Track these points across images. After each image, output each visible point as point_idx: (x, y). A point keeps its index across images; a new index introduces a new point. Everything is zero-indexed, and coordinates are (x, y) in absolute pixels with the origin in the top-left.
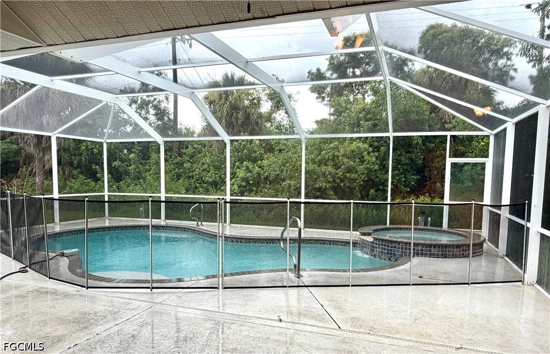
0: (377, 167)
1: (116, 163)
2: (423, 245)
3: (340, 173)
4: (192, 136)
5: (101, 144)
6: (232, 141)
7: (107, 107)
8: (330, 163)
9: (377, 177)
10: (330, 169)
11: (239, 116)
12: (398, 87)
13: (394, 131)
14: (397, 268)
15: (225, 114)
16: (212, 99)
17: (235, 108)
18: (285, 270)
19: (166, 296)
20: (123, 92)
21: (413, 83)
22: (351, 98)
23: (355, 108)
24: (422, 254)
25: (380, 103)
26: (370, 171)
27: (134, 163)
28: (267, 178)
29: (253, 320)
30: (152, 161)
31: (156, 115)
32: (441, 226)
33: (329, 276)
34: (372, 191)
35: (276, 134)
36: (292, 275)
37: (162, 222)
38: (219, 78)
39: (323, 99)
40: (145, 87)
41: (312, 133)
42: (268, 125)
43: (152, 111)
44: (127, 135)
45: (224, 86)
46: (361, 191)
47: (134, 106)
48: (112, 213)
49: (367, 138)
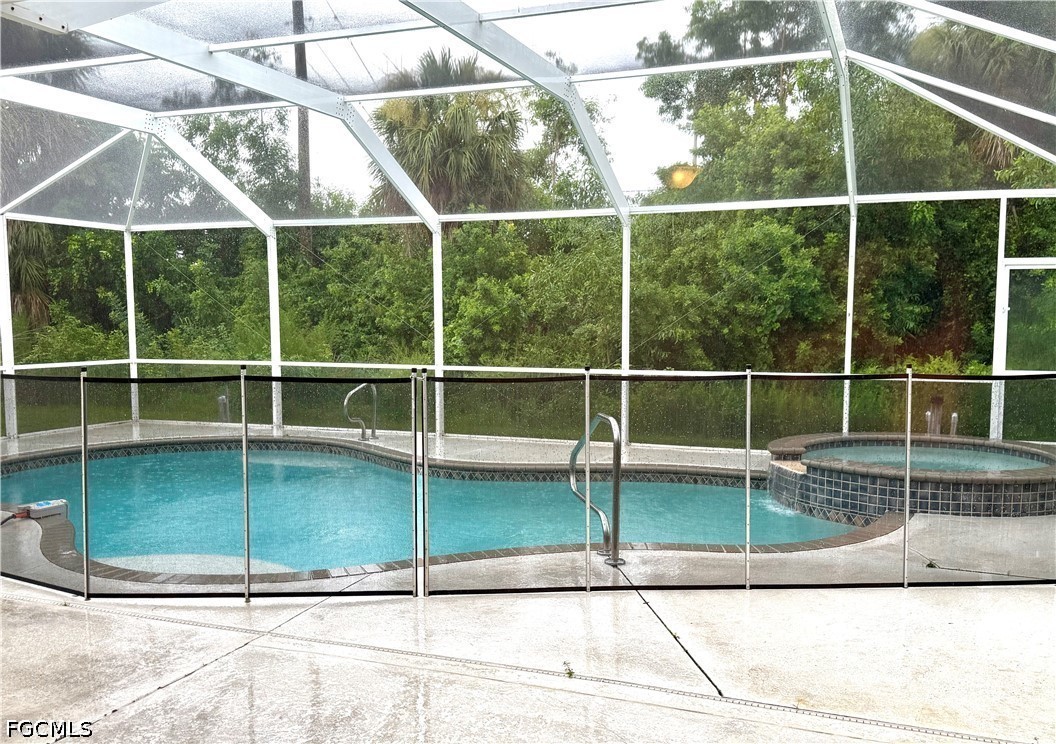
0: (815, 284)
1: (157, 285)
2: (937, 483)
3: (720, 301)
4: (347, 215)
5: (118, 237)
6: (446, 226)
7: (130, 143)
8: (695, 277)
9: (817, 310)
10: (694, 291)
11: (465, 162)
12: (871, 78)
13: (861, 191)
14: (869, 543)
15: (428, 155)
16: (396, 117)
17: (452, 141)
18: (581, 547)
19: (286, 615)
20: (172, 103)
21: (909, 65)
22: (750, 107)
23: (758, 133)
24: (935, 507)
25: (824, 121)
26: (797, 294)
27: (203, 282)
28: (535, 318)
29: (502, 674)
30: (248, 278)
31: (255, 160)
32: (985, 433)
33: (695, 564)
34: (803, 346)
35: (558, 205)
36: (598, 560)
37: (275, 430)
38: (413, 65)
39: (677, 112)
40: (225, 92)
41: (648, 201)
42: (538, 183)
43: (244, 152)
44: (180, 213)
45: (425, 85)
46: (774, 348)
47: (199, 140)
48: (150, 409)
49: (790, 210)
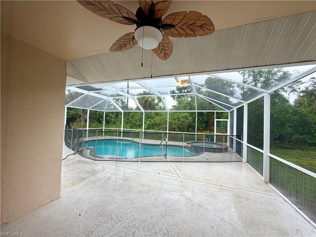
0: (192, 121)
1: (108, 118)
2: (208, 148)
3: (180, 123)
4: (133, 110)
5: (103, 112)
6: (145, 112)
7: (106, 100)
8: (177, 119)
9: (192, 124)
10: (177, 121)
11: (148, 104)
12: (198, 96)
13: (198, 110)
14: (199, 156)
15: (143, 103)
16: (139, 98)
17: (146, 101)
18: (161, 156)
19: (121, 164)
20: (112, 96)
21: (203, 95)
22: (184, 99)
23: (185, 102)
24: (207, 151)
25: (193, 101)
26: (190, 122)
27: (113, 118)
28: (156, 124)
29: (150, 174)
30: (119, 118)
31: (121, 103)
32: (214, 142)
33: (176, 158)
34: (190, 129)
35: (159, 110)
36: (164, 157)
37: (121, 138)
38: (142, 92)
39: (175, 99)
40: (118, 95)
41: (171, 110)
42: (157, 107)
43: (120, 102)
44: (111, 109)
45: (143, 95)
46: (187, 129)
47: (114, 100)
48: (105, 135)
49: (189, 112)
